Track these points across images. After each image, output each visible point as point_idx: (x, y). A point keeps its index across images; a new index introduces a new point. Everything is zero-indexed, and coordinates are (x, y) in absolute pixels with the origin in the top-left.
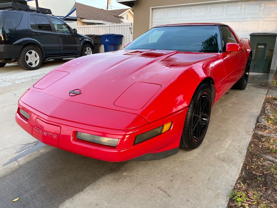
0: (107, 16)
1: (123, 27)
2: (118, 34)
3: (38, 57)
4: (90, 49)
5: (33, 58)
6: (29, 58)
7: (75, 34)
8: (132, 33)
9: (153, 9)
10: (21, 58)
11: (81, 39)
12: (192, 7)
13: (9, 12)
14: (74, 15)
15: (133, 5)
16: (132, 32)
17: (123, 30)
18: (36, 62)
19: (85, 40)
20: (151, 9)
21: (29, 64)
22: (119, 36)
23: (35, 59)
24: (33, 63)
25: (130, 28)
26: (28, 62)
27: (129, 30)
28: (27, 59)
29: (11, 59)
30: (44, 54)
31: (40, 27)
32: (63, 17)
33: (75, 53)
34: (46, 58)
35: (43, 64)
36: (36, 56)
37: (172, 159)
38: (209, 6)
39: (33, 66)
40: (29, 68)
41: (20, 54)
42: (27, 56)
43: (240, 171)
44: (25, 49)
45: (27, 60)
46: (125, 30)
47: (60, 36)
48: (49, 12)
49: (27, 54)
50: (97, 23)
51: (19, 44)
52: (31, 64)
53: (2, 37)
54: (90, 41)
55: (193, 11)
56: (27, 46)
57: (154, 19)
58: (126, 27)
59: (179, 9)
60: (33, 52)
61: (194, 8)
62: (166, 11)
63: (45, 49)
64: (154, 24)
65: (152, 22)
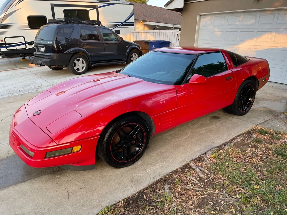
2: (164, 40)
3: (85, 64)
4: (137, 55)
5: (81, 64)
6: (77, 65)
7: (121, 41)
8: (179, 40)
9: (200, 15)
10: (70, 64)
11: (127, 46)
12: (240, 14)
13: (64, 25)
14: (131, 20)
15: (182, 12)
17: (171, 37)
18: (83, 68)
19: (132, 47)
20: (198, 16)
21: (76, 69)
22: (165, 43)
23: (82, 65)
24: (80, 69)
25: (177, 35)
26: (75, 68)
27: (176, 36)
28: (75, 65)
29: (63, 65)
30: (91, 60)
31: (91, 37)
32: (120, 23)
33: (122, 59)
34: (92, 64)
35: (89, 69)
36: (83, 63)
38: (258, 14)
39: (80, 71)
40: (76, 73)
41: (70, 61)
42: (75, 63)
44: (73, 57)
46: (173, 36)
47: (107, 44)
48: (99, 23)
49: (76, 61)
50: (157, 26)
51: (69, 53)
52: (78, 69)
53: (56, 47)
54: (138, 48)
55: (241, 19)
56: (76, 55)
57: (201, 26)
58: (174, 33)
59: (227, 16)
60: (81, 59)
61: (242, 15)
62: (214, 17)
63: (92, 56)
64: (200, 31)
65: (199, 29)
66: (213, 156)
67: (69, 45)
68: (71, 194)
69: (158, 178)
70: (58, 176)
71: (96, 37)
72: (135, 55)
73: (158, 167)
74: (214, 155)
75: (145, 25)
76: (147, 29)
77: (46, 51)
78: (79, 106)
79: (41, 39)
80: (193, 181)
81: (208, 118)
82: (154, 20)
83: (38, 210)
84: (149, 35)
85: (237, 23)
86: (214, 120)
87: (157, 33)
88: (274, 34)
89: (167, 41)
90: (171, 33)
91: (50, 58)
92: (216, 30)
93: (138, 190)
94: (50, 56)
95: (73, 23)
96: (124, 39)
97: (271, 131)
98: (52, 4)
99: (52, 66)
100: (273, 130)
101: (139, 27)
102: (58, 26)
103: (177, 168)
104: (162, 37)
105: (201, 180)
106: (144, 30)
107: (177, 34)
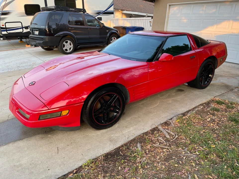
0: (147, 7)
3: (72, 45)
5: (68, 46)
7: (103, 27)
8: (151, 26)
9: (170, 5)
10: (60, 45)
11: (108, 31)
12: (203, 4)
13: (55, 12)
14: (112, 9)
17: (145, 23)
18: (70, 49)
19: (112, 32)
20: (168, 6)
21: (65, 50)
22: (140, 28)
23: (70, 46)
24: (68, 49)
25: (150, 22)
26: (64, 49)
27: (149, 23)
29: (54, 46)
30: (77, 43)
31: (77, 23)
32: (102, 12)
33: (103, 42)
34: (78, 46)
35: (75, 50)
36: (70, 44)
38: (219, 4)
39: (68, 52)
40: (65, 53)
41: (59, 43)
42: (64, 44)
44: (63, 40)
45: (64, 47)
46: (147, 23)
47: (91, 29)
48: (84, 11)
49: (64, 43)
50: (133, 14)
51: (59, 36)
52: (66, 50)
53: (48, 31)
54: (117, 33)
55: (204, 8)
56: (65, 37)
57: (170, 14)
58: (147, 21)
59: (192, 6)
60: (69, 42)
61: (205, 6)
62: (181, 7)
63: (78, 39)
64: (169, 18)
65: (168, 17)
66: (177, 121)
67: (59, 29)
68: (60, 150)
69: (132, 138)
70: (49, 136)
71: (82, 23)
72: (114, 39)
73: (131, 129)
74: (178, 120)
75: (123, 13)
76: (124, 17)
77: (39, 34)
78: (67, 78)
79: (36, 24)
80: (161, 141)
81: (174, 91)
82: (130, 10)
83: (33, 162)
84: (126, 22)
85: (201, 12)
86: (179, 93)
87: (133, 20)
88: (231, 22)
89: (141, 27)
90: (145, 20)
91: (43, 40)
92: (184, 18)
93: (115, 148)
94: (43, 38)
95: (63, 10)
96: (105, 25)
97: (227, 101)
99: (45, 47)
100: (229, 101)
101: (118, 15)
102: (50, 13)
103: (148, 130)
104: (137, 24)
105: (167, 140)
106: (122, 17)
107: (149, 21)
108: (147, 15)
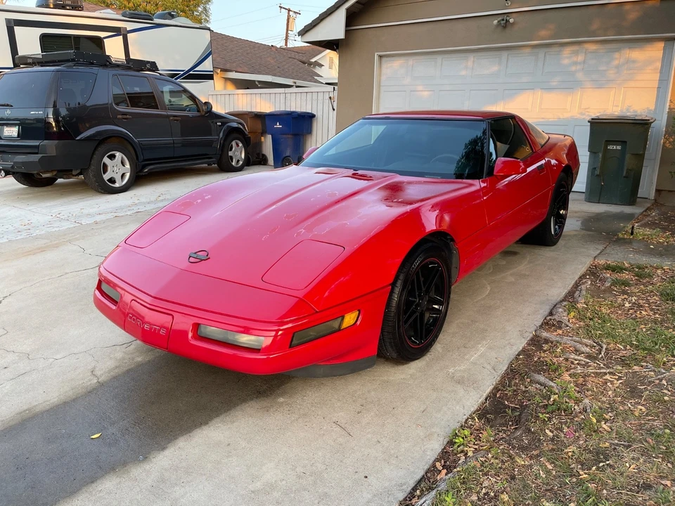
0: (284, 63)
1: (315, 95)
2: (304, 110)
3: (128, 166)
4: (241, 145)
5: (118, 167)
6: (109, 168)
7: (207, 113)
8: (334, 110)
9: (381, 57)
10: (92, 167)
11: (220, 123)
12: (466, 54)
13: (70, 70)
14: (207, 66)
15: (338, 48)
16: (335, 108)
17: (315, 103)
18: (123, 176)
19: (228, 126)
20: (376, 58)
21: (108, 180)
22: (305, 116)
23: (122, 170)
24: (118, 178)
25: (330, 98)
26: (106, 177)
27: (327, 101)
28: (105, 171)
29: (71, 170)
30: (141, 158)
31: (135, 100)
32: (182, 73)
33: (208, 155)
34: (144, 167)
35: (138, 179)
36: (123, 163)
37: (368, 378)
38: (505, 54)
39: (117, 185)
40: (107, 189)
41: (91, 161)
42: (104, 164)
43: (483, 399)
44: (100, 149)
45: (104, 173)
46: (320, 102)
47: (176, 118)
48: (153, 67)
49: (106, 160)
51: (88, 139)
52: (112, 180)
53: (54, 124)
54: (241, 127)
55: (470, 63)
56: (106, 143)
57: (383, 78)
58: (321, 95)
59: (439, 58)
60: (118, 155)
61: (471, 57)
62: (411, 61)
63: (144, 148)
64: (382, 89)
65: (379, 86)
66: (572, 317)
68: (346, 425)
69: (503, 368)
70: (281, 400)
71: (149, 100)
72: (238, 145)
73: (482, 349)
74: (572, 314)
75: (227, 79)
76: (231, 88)
77: (21, 135)
79: (8, 105)
80: (577, 362)
81: (498, 256)
83: (300, 470)
84: (258, 100)
85: (463, 73)
86: (510, 258)
89: (308, 113)
91: (37, 153)
92: (420, 88)
94: (37, 147)
95: (92, 64)
97: (626, 265)
98: (8, 21)
99: (45, 172)
100: (630, 263)
102: (58, 71)
103: (523, 345)
105: (589, 356)
106: (225, 88)
107: (328, 97)
108: (295, 83)
